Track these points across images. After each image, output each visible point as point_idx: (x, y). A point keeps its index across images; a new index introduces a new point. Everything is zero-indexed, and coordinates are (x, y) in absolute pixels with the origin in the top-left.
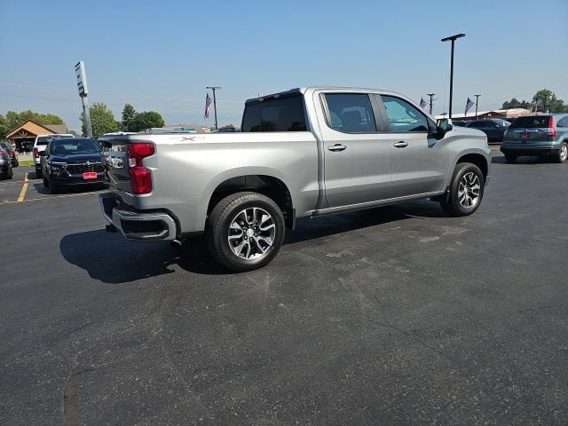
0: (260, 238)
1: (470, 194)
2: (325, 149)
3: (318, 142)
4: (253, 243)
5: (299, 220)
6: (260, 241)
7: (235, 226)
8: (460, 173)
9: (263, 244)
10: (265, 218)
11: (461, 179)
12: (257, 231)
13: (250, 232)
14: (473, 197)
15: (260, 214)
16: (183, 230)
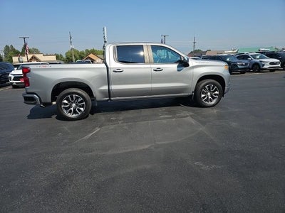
0: (78, 108)
1: (211, 96)
2: (111, 72)
3: (107, 68)
4: (74, 110)
5: (98, 101)
7: (66, 101)
8: (203, 85)
9: (80, 110)
10: (80, 100)
11: (204, 87)
12: (77, 105)
13: (74, 105)
14: (214, 98)
15: (77, 98)
16: (43, 101)
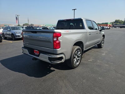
0: (78, 58)
6: (78, 59)
10: (79, 53)
14: (103, 44)
16: (66, 59)
